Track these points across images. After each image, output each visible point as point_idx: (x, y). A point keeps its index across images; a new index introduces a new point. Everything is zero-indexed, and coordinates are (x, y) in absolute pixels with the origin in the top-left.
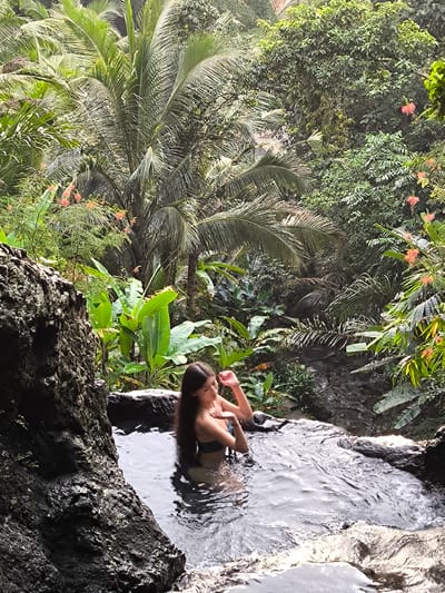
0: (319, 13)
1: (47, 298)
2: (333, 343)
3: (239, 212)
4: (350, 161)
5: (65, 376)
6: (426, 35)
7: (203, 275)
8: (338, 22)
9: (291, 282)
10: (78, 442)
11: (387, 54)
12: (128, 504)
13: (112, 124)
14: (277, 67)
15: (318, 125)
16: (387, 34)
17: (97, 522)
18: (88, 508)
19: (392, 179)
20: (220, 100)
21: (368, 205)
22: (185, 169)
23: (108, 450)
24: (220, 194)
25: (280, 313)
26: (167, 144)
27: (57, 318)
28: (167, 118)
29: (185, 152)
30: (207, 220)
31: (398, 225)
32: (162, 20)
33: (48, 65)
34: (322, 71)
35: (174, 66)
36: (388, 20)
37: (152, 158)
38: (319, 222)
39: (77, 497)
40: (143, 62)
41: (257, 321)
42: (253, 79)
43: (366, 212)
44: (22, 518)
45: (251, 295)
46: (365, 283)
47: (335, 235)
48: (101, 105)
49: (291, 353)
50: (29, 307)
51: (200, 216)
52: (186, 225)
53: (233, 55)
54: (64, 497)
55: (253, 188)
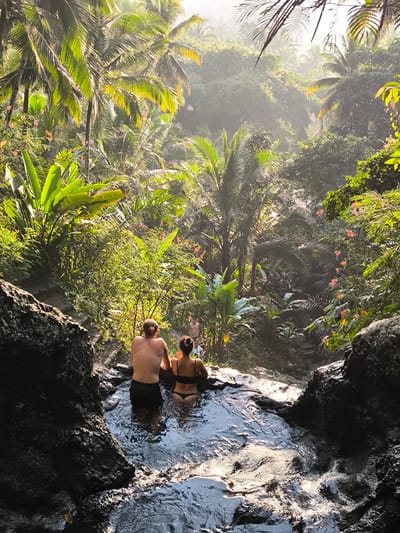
3: (276, 241)
5: (71, 372)
8: (332, 147)
10: (78, 406)
12: (104, 440)
17: (84, 450)
18: (78, 442)
32: (243, 144)
33: (186, 165)
34: (323, 171)
37: (233, 214)
39: (73, 436)
40: (232, 164)
41: (288, 295)
42: (287, 175)
49: (304, 312)
54: (66, 436)
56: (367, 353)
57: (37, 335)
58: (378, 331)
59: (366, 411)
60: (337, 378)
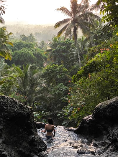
0: (51, 67)
1: (29, 110)
2: (54, 114)
3: (40, 95)
4: (56, 87)
5: (31, 121)
6: (66, 69)
7: (35, 105)
8: (54, 68)
9: (48, 105)
10: (33, 130)
11: (61, 72)
12: (40, 139)
13: (21, 83)
14: (45, 74)
15: (51, 83)
16: (61, 69)
17: (36, 141)
18: (34, 139)
19: (62, 90)
20: (37, 79)
21: (59, 94)
22: (33, 89)
23: (36, 131)
24: (38, 93)
25: (46, 110)
26: (30, 86)
27: (30, 113)
28: (30, 82)
29: (33, 87)
30: (36, 97)
31: (63, 96)
32: (29, 68)
33: (12, 75)
34: (52, 75)
35: (31, 74)
36: (61, 68)
37: (28, 88)
38: (52, 96)
39: (33, 138)
40: (26, 74)
41: (43, 111)
42: (42, 76)
43: (59, 95)
44: (26, 141)
45: (42, 108)
46: (59, 105)
47: (54, 98)
48: (20, 81)
49: (48, 116)
50: (27, 112)
51: (35, 96)
52: (33, 98)
53: (39, 73)
54: (31, 138)
55: (42, 92)
56: (100, 111)
57: (24, 111)
58: (102, 105)
59: (100, 126)
60: (91, 119)
